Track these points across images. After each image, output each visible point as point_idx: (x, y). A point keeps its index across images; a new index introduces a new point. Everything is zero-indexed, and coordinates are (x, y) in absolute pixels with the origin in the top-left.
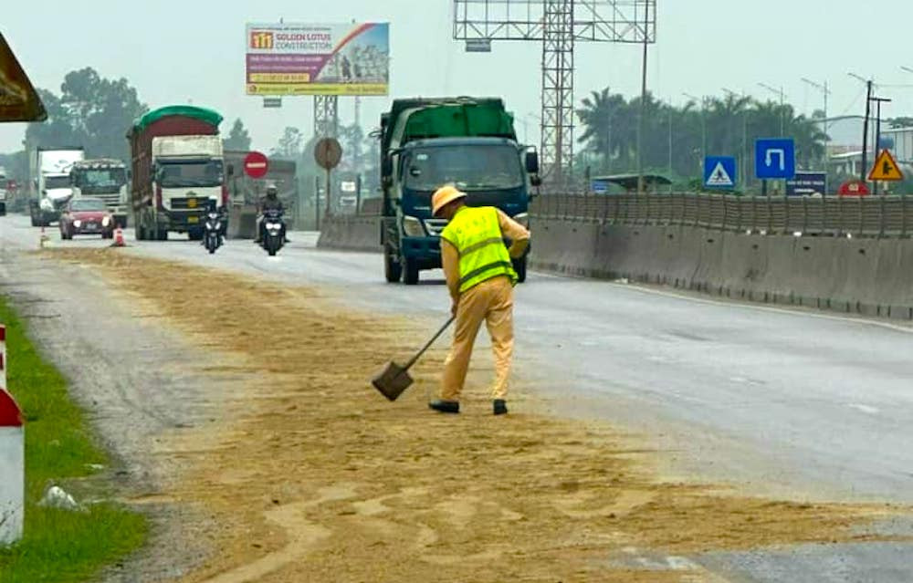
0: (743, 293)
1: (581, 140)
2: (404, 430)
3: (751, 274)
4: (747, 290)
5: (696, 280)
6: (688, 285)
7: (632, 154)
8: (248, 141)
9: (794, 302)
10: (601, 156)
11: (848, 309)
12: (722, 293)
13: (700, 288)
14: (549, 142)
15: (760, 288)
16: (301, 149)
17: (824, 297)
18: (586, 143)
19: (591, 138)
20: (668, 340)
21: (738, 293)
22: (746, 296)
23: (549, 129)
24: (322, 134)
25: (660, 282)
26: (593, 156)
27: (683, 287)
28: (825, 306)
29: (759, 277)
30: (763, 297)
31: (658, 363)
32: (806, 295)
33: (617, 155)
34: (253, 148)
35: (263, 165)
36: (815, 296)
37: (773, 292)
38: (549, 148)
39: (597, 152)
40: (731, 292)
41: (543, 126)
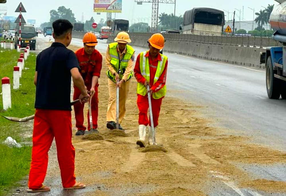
0: (205, 58)
1: (159, 22)
2: (131, 102)
3: (207, 53)
4: (206, 57)
5: (194, 54)
6: (191, 55)
7: (169, 25)
8: (94, 21)
9: (218, 60)
10: (163, 26)
11: (233, 63)
12: (200, 57)
13: (195, 56)
14: (153, 23)
15: (210, 57)
16: (104, 23)
17: (226, 60)
18: (160, 23)
19: (161, 22)
20: (193, 71)
21: (204, 57)
22: (206, 58)
23: (153, 20)
24: (108, 20)
25: (184, 54)
26: (161, 26)
27: (190, 56)
28: (227, 62)
29: (209, 54)
30: (210, 59)
31: (193, 78)
32: (221, 59)
33: (166, 26)
34: (95, 22)
35: (96, 25)
36: (224, 59)
37: (213, 58)
38: (153, 24)
39: (162, 25)
40: (202, 57)
41: (152, 20)
